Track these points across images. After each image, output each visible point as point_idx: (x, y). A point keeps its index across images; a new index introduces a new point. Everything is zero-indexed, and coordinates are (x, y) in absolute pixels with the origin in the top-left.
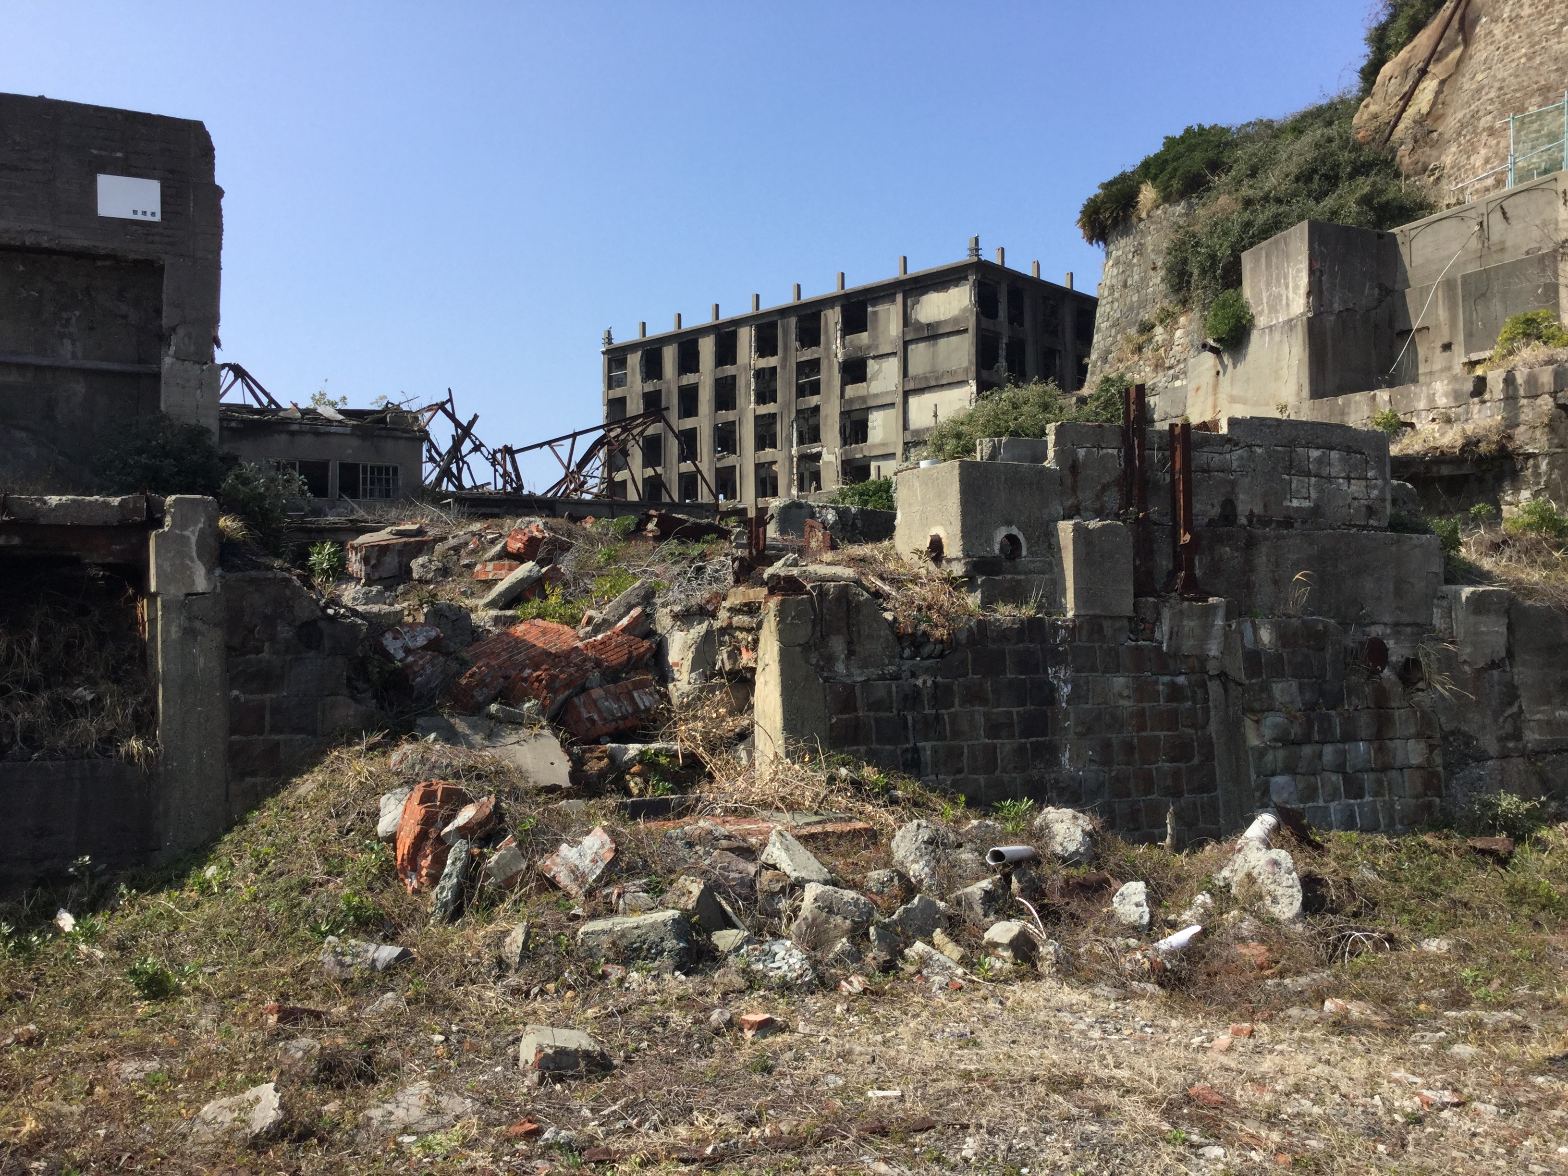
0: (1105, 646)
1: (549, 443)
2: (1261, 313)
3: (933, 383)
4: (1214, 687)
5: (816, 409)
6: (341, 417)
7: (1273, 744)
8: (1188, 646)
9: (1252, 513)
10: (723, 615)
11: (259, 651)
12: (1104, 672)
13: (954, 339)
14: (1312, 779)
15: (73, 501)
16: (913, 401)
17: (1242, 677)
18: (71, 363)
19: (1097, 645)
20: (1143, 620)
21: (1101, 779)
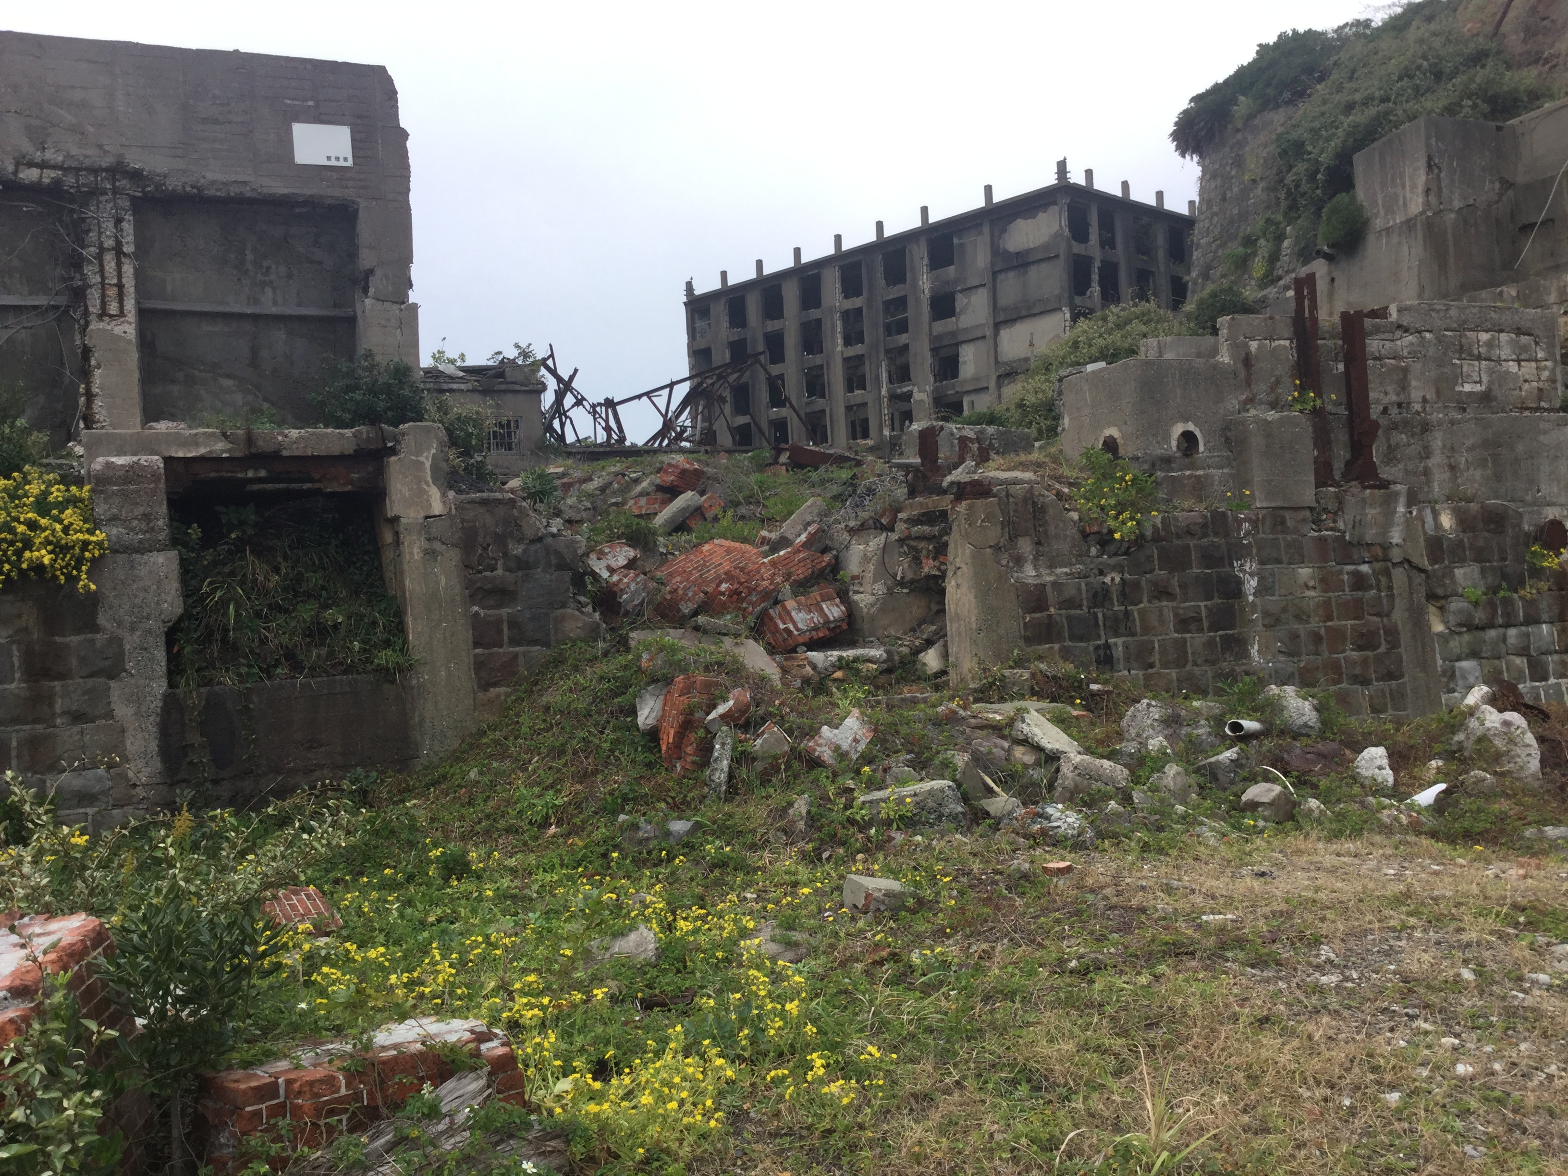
0: (1289, 538)
1: (648, 394)
2: (1377, 215)
3: (1024, 313)
4: (1399, 575)
5: (906, 347)
6: (462, 374)
7: (1458, 629)
8: (1371, 534)
9: (1425, 400)
10: (900, 527)
11: (493, 569)
12: (1289, 563)
13: (1044, 266)
14: (1497, 662)
15: (313, 434)
16: (1005, 334)
17: (1425, 563)
18: (275, 310)
19: (1280, 536)
20: (1325, 510)
21: (1290, 670)
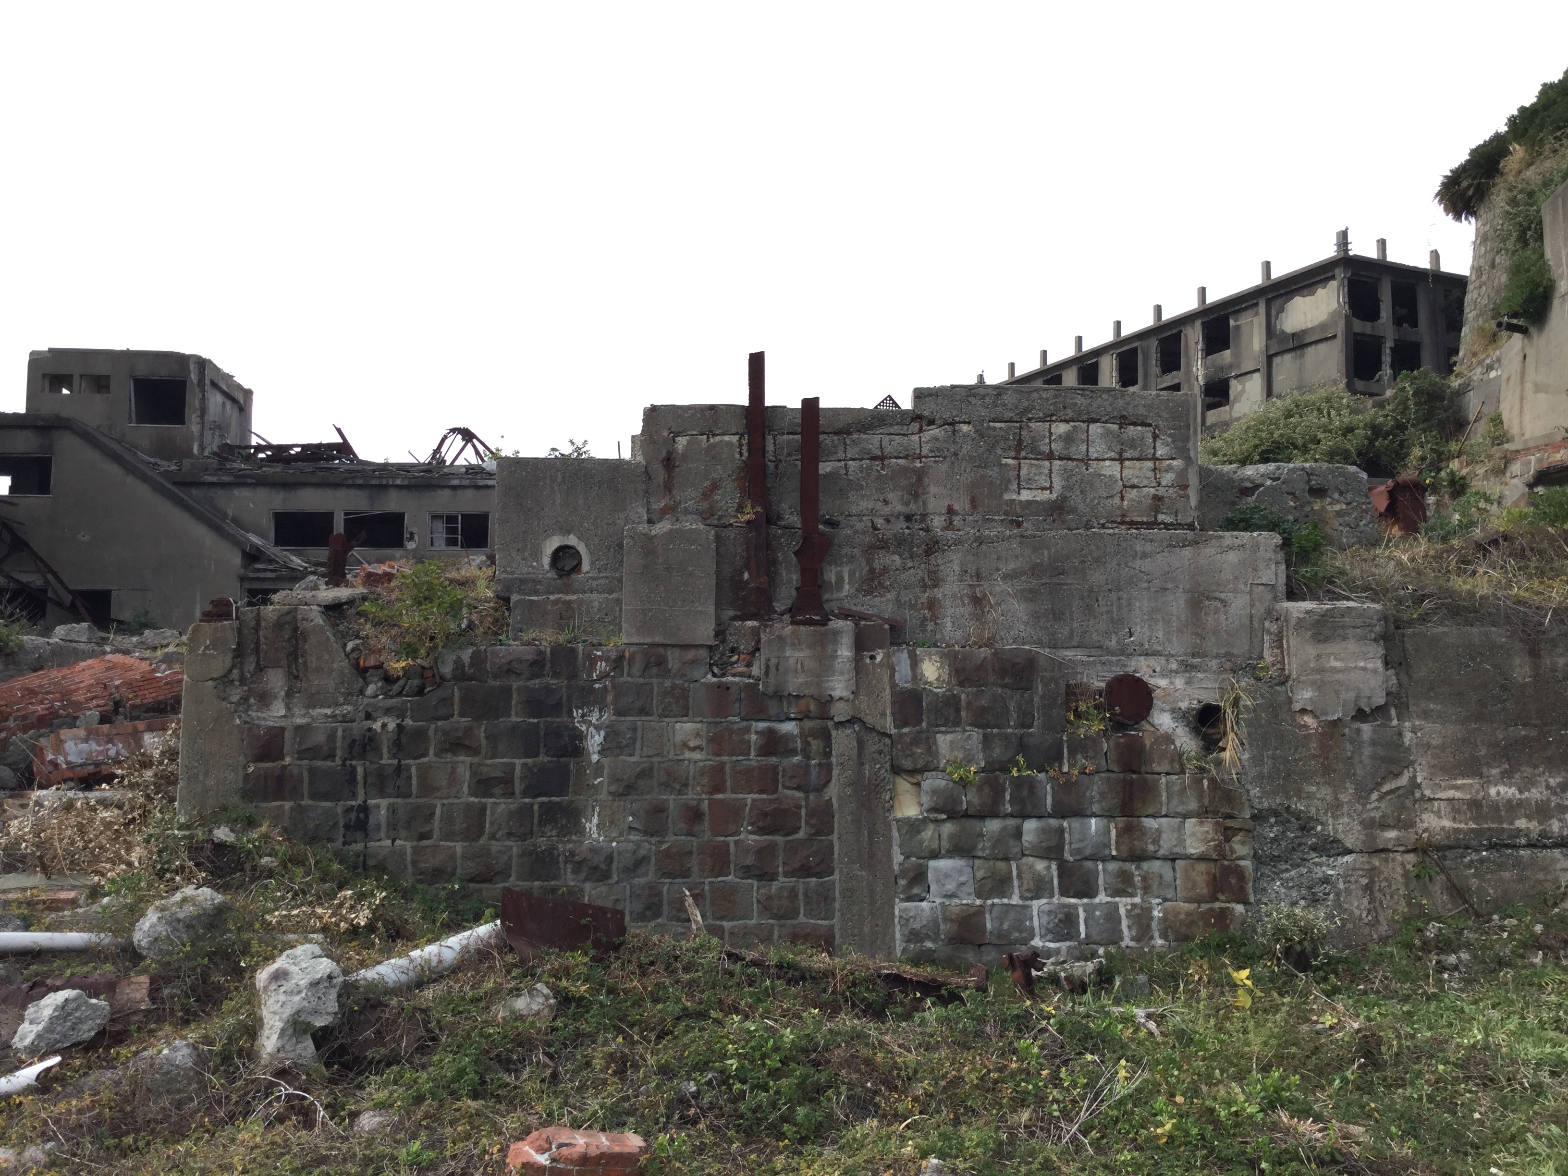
0: (668, 683)
4: (843, 739)
7: (933, 816)
8: (795, 684)
9: (951, 511)
12: (662, 716)
13: (1322, 347)
14: (1001, 865)
17: (888, 725)
19: (655, 681)
20: (732, 650)
21: (643, 852)
